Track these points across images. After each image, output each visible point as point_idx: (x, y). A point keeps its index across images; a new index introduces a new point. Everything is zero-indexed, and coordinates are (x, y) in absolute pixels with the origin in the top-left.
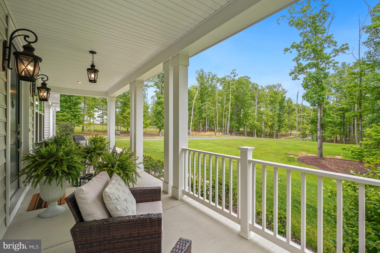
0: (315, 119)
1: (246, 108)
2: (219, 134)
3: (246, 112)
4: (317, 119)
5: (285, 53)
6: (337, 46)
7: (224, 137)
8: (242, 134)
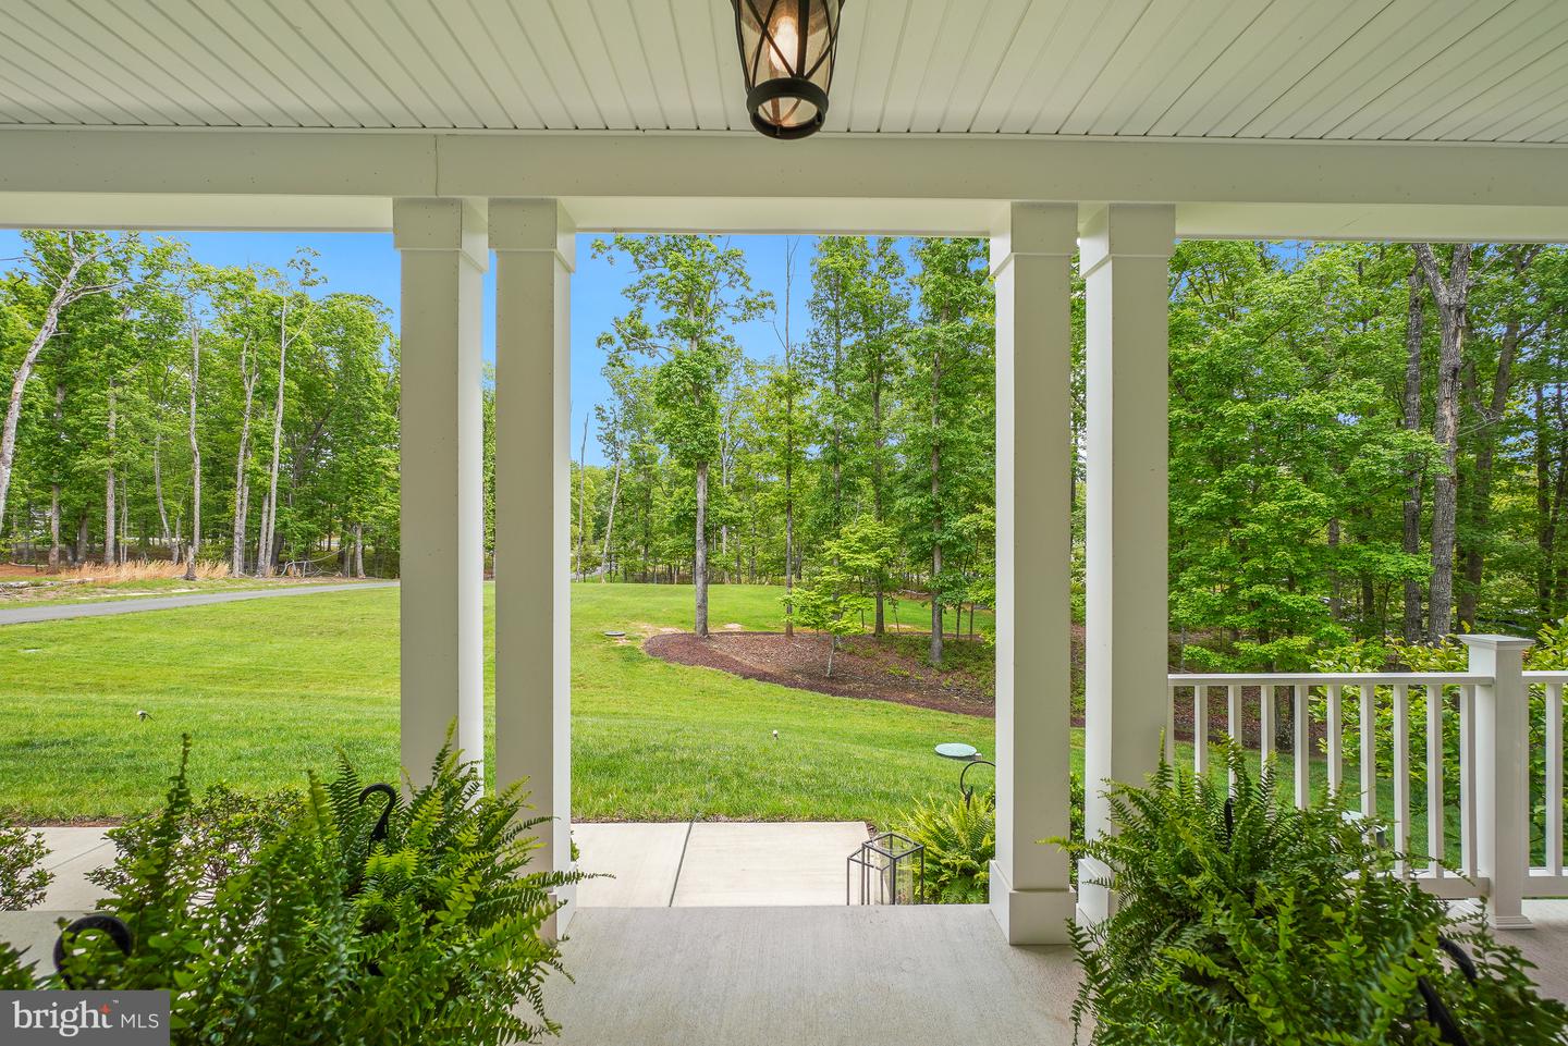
0: (691, 510)
1: (363, 443)
2: (214, 575)
3: (362, 466)
4: (696, 510)
5: (594, 257)
6: (751, 290)
7: (251, 589)
8: (338, 565)
